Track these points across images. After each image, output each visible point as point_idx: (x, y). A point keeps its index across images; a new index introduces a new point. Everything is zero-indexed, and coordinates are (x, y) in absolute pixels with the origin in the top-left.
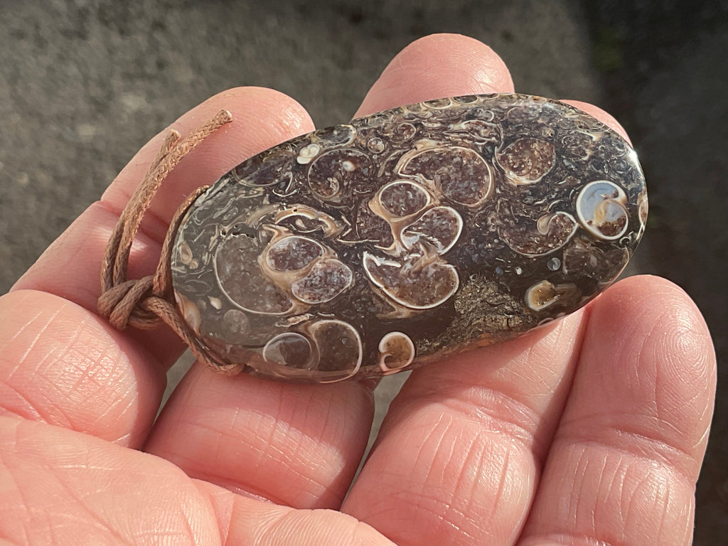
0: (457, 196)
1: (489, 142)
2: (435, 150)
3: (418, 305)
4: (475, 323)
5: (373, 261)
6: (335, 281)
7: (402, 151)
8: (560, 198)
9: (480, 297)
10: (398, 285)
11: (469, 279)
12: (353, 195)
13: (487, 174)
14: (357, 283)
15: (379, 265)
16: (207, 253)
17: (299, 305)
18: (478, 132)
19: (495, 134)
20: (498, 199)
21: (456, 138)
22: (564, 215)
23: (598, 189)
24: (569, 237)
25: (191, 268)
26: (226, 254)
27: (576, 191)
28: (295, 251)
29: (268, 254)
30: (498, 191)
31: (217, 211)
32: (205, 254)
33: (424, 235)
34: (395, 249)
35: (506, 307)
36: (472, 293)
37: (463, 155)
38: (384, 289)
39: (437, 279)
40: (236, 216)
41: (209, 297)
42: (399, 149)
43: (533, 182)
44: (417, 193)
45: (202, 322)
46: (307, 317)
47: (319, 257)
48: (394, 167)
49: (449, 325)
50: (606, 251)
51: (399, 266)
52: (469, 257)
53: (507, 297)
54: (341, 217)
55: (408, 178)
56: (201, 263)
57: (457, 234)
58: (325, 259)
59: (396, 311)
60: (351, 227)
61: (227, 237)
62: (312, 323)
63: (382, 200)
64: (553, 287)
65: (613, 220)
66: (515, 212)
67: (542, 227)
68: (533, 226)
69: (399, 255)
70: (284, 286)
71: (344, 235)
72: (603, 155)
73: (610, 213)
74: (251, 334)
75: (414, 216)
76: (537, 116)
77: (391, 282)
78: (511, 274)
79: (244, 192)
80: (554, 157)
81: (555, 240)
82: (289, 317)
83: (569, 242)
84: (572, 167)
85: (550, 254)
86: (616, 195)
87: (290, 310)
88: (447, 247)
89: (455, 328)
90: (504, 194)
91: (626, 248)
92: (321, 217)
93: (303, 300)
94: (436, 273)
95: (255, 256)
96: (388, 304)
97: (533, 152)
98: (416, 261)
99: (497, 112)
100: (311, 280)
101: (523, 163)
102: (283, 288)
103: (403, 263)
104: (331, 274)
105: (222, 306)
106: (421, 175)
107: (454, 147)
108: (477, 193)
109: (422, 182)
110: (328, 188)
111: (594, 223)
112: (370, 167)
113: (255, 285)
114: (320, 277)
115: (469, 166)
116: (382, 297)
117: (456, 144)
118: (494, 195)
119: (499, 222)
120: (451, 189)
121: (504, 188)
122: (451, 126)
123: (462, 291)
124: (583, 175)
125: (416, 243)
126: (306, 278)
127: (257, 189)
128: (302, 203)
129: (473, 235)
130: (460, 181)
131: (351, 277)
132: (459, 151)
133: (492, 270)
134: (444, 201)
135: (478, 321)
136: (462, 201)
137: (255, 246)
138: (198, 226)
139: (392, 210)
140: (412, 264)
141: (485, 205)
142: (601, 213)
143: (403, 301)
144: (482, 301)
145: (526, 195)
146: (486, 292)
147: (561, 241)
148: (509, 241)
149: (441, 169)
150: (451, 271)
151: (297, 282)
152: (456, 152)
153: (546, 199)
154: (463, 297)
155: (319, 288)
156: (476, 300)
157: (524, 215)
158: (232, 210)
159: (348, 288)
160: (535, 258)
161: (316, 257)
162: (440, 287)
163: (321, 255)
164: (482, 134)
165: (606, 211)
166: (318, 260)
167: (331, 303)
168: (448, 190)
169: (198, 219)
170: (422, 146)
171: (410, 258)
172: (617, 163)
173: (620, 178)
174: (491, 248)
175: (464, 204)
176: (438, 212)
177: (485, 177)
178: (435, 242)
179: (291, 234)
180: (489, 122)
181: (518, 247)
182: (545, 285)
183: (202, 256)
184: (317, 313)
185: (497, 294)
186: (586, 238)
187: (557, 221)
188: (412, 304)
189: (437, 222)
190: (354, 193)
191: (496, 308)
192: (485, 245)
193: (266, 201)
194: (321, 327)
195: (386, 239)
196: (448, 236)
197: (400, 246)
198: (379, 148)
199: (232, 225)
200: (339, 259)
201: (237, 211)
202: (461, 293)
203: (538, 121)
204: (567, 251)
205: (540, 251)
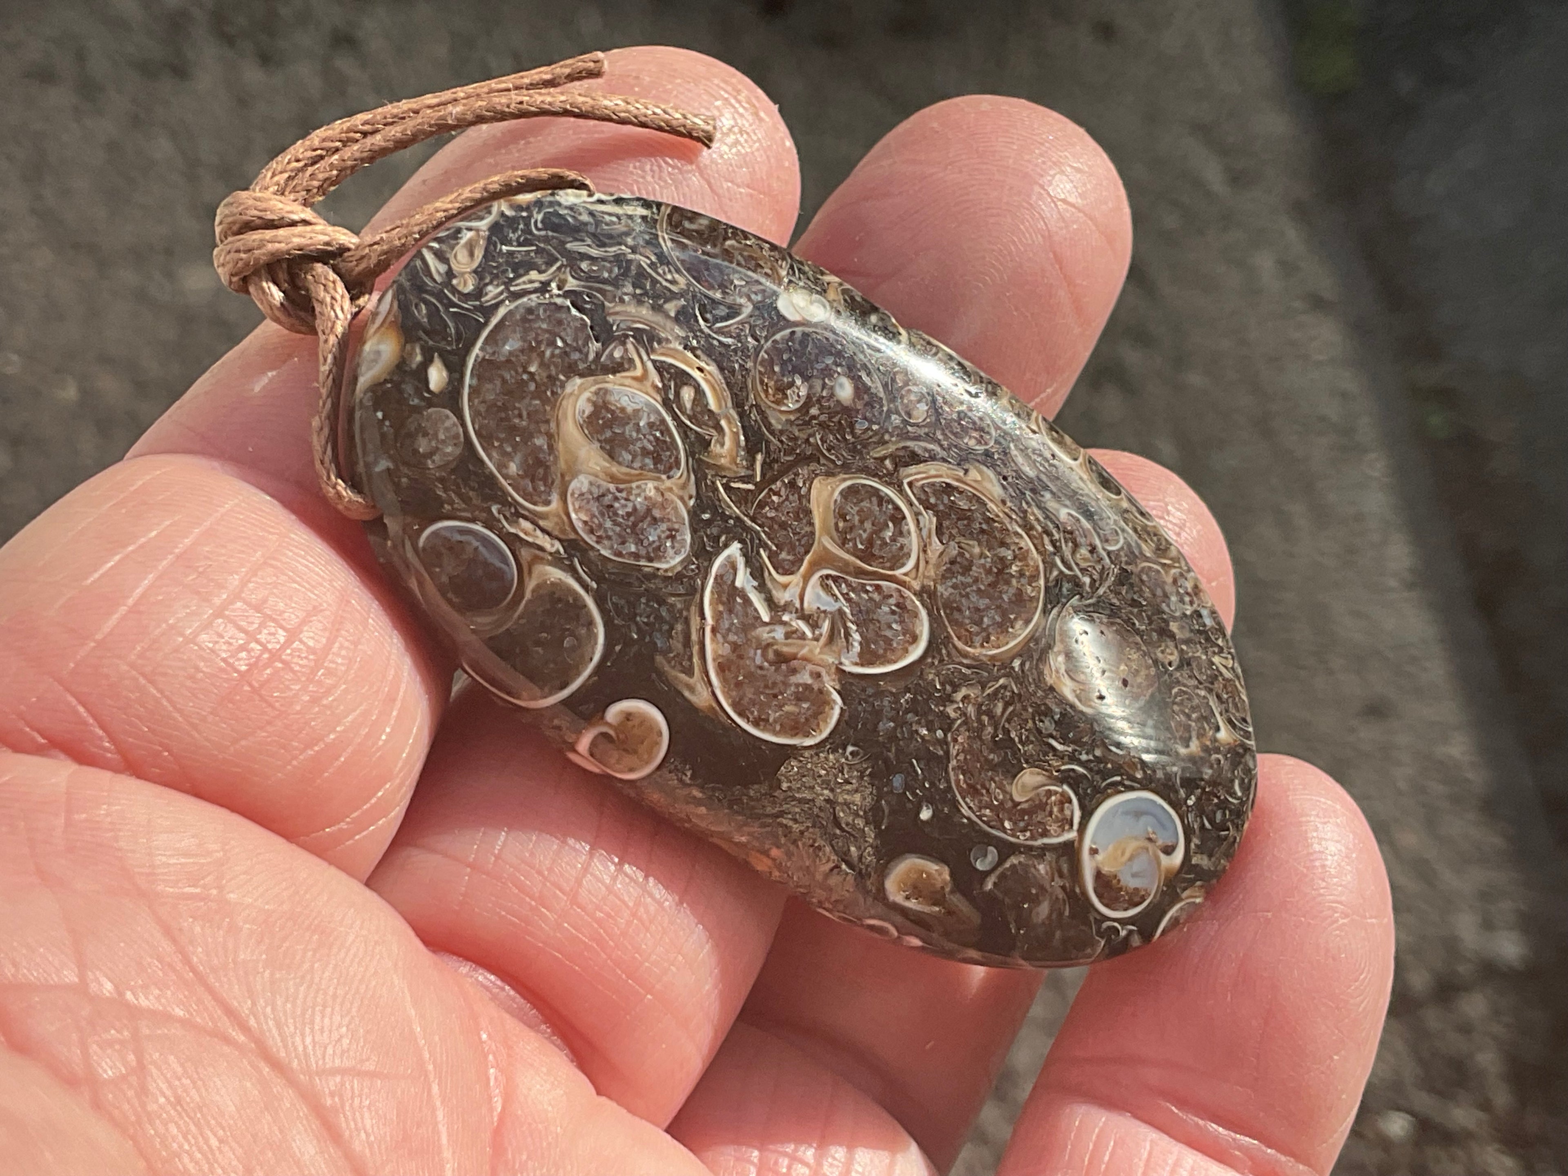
0: (952, 608)
1: (1076, 576)
2: (990, 505)
3: (735, 705)
4: (785, 821)
5: (735, 570)
6: (651, 539)
7: (944, 454)
8: (1090, 770)
9: (832, 790)
10: (735, 647)
11: (845, 749)
12: (807, 441)
13: (1027, 622)
14: (679, 577)
15: (738, 584)
16: (502, 287)
17: (559, 516)
18: (1076, 546)
19: (1096, 576)
20: (1004, 676)
21: (1037, 520)
22: (1070, 801)
23: (1155, 816)
24: (1046, 841)
25: (454, 282)
26: (530, 321)
27: (1120, 783)
28: (638, 429)
29: (593, 389)
30: (1016, 664)
31: (583, 241)
32: (498, 286)
33: (847, 611)
34: (785, 587)
35: (853, 849)
36: (828, 774)
37: (1021, 556)
38: (708, 630)
39: (799, 698)
40: (605, 281)
41: (436, 354)
42: (941, 446)
43: (1078, 703)
44: (901, 539)
45: (386, 381)
46: (553, 545)
47: (664, 477)
48: (907, 465)
49: (746, 785)
50: (1072, 916)
51: (766, 618)
52: (878, 714)
53: (870, 834)
54: (757, 452)
55: (911, 504)
56: (479, 293)
57: (895, 662)
58: (670, 490)
59: (691, 681)
60: (756, 484)
61: (559, 296)
62: (550, 564)
63: (841, 493)
64: (947, 889)
65: (1130, 882)
66: (1009, 720)
67: (1024, 786)
68: (1013, 772)
69: (782, 603)
70: (566, 462)
71: (733, 485)
72: (1210, 771)
73: (1136, 867)
74: (442, 480)
75: (861, 568)
76: (1178, 614)
77: (729, 631)
78: (909, 806)
79: (653, 258)
81: (1022, 824)
82: (526, 518)
83: (1038, 848)
85: (996, 837)
86: (1169, 850)
87: (539, 509)
88: (862, 665)
89: (750, 798)
90: (1022, 679)
91: (1103, 943)
92: (729, 422)
93: (573, 516)
94: (807, 687)
95: (571, 370)
96: (690, 658)
98: (799, 638)
99: (1129, 545)
100: (616, 499)
102: (562, 464)
103: (776, 621)
104: (655, 520)
105: (441, 392)
106: (934, 520)
107: (1020, 530)
108: (984, 634)
109: (925, 533)
110: (782, 390)
111: (1099, 857)
112: (875, 427)
113: (525, 414)
114: (635, 509)
115: (1014, 582)
116: (694, 637)
117: (1028, 528)
118: (1005, 666)
119: (971, 710)
120: (954, 587)
121: (1031, 669)
122: (1047, 496)
123: (817, 754)
125: (825, 612)
126: (612, 487)
127: (677, 276)
128: (721, 369)
129: (917, 690)
130: (979, 589)
131: (678, 559)
132: (1022, 544)
133: (890, 770)
134: (927, 594)
135: (791, 823)
136: (954, 622)
137: (587, 355)
138: (531, 233)
139: (841, 524)
140: (788, 636)
141: (978, 665)
142: (1123, 854)
143: (718, 674)
144: (828, 801)
145: (1048, 712)
146: (848, 792)
147: (1028, 834)
148: (957, 755)
149: (971, 542)
150: (832, 709)
151: (592, 478)
152: (1017, 541)
153: (1070, 749)
154: (809, 766)
155: (615, 523)
156: (823, 789)
157: (1017, 739)
158: (608, 265)
159: (658, 569)
160: (968, 819)
161: (659, 472)
162: (792, 713)
163: (669, 477)
164: (1078, 556)
165: (1131, 859)
166: (658, 479)
167: (610, 566)
168: (950, 584)
169: (542, 222)
170: (979, 478)
171: (794, 624)
172: (1216, 804)
173: (1197, 831)
174: (922, 737)
175: (950, 630)
176: (901, 600)
177: (1019, 624)
178: (854, 640)
179: (659, 398)
180: (1104, 549)
181: (961, 777)
182: (940, 874)
183: (491, 283)
184: (574, 556)
185: (861, 813)
186: (1065, 868)
187: (1053, 798)
188: (726, 694)
189: (886, 613)
190: (812, 440)
191: (838, 832)
192: (919, 723)
193: (671, 308)
194: (558, 585)
195: (789, 557)
196: (881, 652)
197: (798, 590)
198: (915, 413)
199: (584, 287)
200: (689, 512)
201: (613, 276)
202: (812, 757)
203: (1171, 624)
204: (1022, 858)
205: (985, 816)
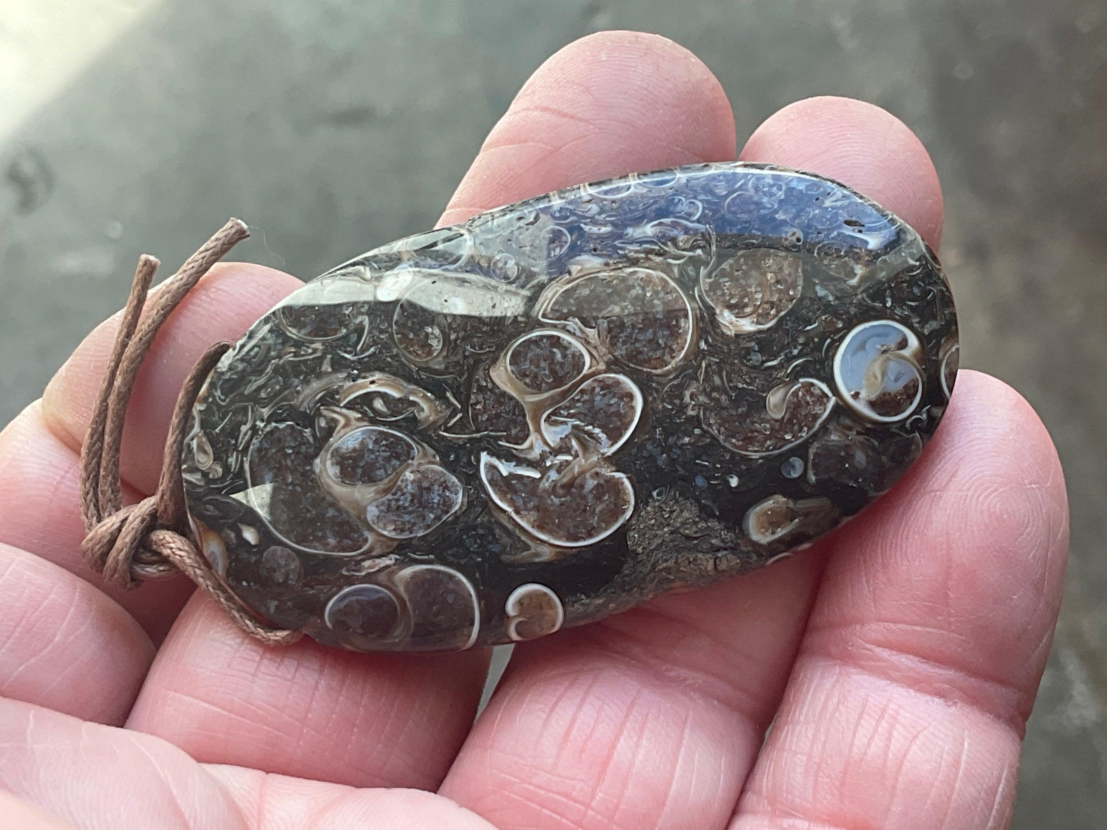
0: (632, 357)
1: (691, 257)
2: (601, 275)
3: (569, 539)
4: (661, 567)
5: (495, 468)
6: (436, 501)
7: (547, 277)
8: (806, 355)
9: (668, 525)
10: (537, 508)
11: (652, 497)
12: (465, 357)
13: (686, 316)
14: (470, 504)
15: (505, 473)
16: (235, 453)
17: (379, 541)
18: (674, 240)
19: (702, 243)
20: (701, 360)
21: (637, 252)
22: (812, 384)
23: (871, 337)
24: (820, 421)
25: (211, 476)
26: (264, 456)
27: (833, 341)
28: (372, 451)
29: (329, 456)
30: (703, 345)
31: (250, 381)
32: (232, 455)
33: (578, 423)
34: (531, 447)
35: (714, 541)
36: (656, 520)
37: (647, 281)
38: (514, 515)
39: (598, 498)
40: (280, 391)
41: (239, 524)
42: (542, 273)
43: (762, 327)
44: (568, 352)
45: (230, 564)
46: (391, 559)
47: (410, 461)
48: (532, 308)
49: (619, 571)
50: (881, 441)
51: (537, 475)
52: (652, 458)
53: (713, 524)
54: (445, 394)
55: (555, 326)
56: (226, 468)
57: (632, 420)
58: (420, 464)
59: (533, 551)
60: (461, 411)
61: (266, 426)
62: (400, 569)
63: (511, 363)
64: (791, 505)
65: (896, 387)
66: (730, 381)
67: (775, 406)
68: (761, 405)
69: (538, 457)
70: (353, 509)
71: (450, 425)
72: (884, 273)
73: (892, 376)
74: (305, 585)
75: (563, 391)
76: (776, 206)
77: (525, 503)
78: (720, 487)
79: (293, 350)
80: (800, 282)
81: (796, 428)
82: (364, 560)
83: (820, 428)
84: (831, 298)
85: (787, 451)
86: (903, 344)
87: (365, 548)
88: (616, 442)
89: (627, 575)
90: (713, 350)
91: (917, 434)
92: (414, 394)
93: (385, 533)
94: (597, 487)
95: (310, 459)
96: (519, 539)
97: (764, 274)
98: (567, 466)
99: (708, 202)
100: (398, 500)
101: (746, 295)
102: (353, 512)
103: (545, 471)
104: (429, 489)
105: (260, 541)
106: (577, 320)
107: (631, 270)
108: (667, 350)
109: (578, 333)
110: (426, 346)
111: (863, 394)
113: (310, 508)
114: (413, 495)
115: (656, 302)
116: (510, 527)
117: (634, 262)
118: (696, 353)
119: (702, 399)
120: (624, 343)
121: (713, 339)
122: (630, 231)
123: (639, 516)
124: (848, 313)
125: (567, 436)
126: (389, 496)
127: (313, 346)
128: (381, 370)
129: (660, 422)
130: (640, 329)
131: (460, 495)
132: (641, 276)
133: (688, 480)
134: (615, 365)
136: (644, 363)
137: (308, 441)
138: (224, 406)
139: (527, 380)
140: (559, 472)
141: (680, 370)
142: (876, 377)
143: (544, 533)
144: (672, 533)
145: (749, 351)
146: (678, 516)
147: (805, 429)
148: (719, 432)
149: (610, 309)
150: (623, 483)
151: (374, 503)
152: (635, 277)
153: (782, 357)
154: (642, 526)
155: (410, 513)
156: (662, 530)
157: (745, 386)
158: (274, 380)
159: (456, 512)
160: (761, 458)
161: (405, 461)
162: (604, 509)
163: (413, 459)
164: (681, 244)
165: (884, 374)
166: (408, 466)
167: (429, 539)
168: (620, 345)
169: (222, 394)
170: (580, 267)
171: (556, 462)
172: (907, 287)
173: (911, 315)
174: (689, 444)
175: (645, 370)
176: (602, 384)
177: (682, 321)
178: (597, 434)
179: (366, 423)
180: (693, 222)
181: (734, 441)
182: (778, 503)
183: (228, 458)
184: (406, 553)
185: (697, 519)
186: (848, 422)
187: (800, 394)
188: (559, 538)
189: (601, 400)
190: (467, 354)
191: (695, 542)
192: (679, 438)
193: (326, 367)
194: (415, 576)
195: (518, 430)
196: (619, 423)
197: (540, 442)
198: (509, 273)
199: (273, 406)
200: (441, 466)
201: (282, 384)
202: (638, 520)
203: (777, 216)
204: (816, 444)
205: (769, 446)
